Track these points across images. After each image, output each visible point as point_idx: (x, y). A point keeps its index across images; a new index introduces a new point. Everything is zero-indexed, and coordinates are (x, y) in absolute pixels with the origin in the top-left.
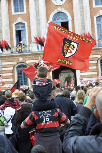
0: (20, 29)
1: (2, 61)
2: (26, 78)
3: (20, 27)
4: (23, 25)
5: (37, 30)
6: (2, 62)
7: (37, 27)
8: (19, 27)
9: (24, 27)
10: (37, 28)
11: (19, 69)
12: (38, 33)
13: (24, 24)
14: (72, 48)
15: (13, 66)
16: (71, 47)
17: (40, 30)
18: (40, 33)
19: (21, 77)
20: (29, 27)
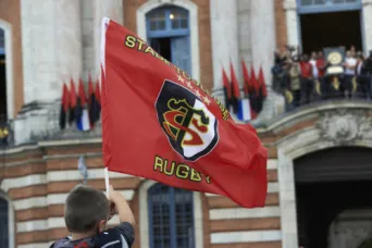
0: (168, 31)
1: (91, 164)
2: (184, 236)
3: (169, 24)
4: (179, 18)
5: (239, 37)
6: (89, 168)
7: (239, 24)
8: (162, 26)
9: (185, 24)
10: (239, 29)
11: (157, 198)
12: (240, 51)
13: (185, 12)
14: (200, 123)
15: (134, 184)
16: (195, 122)
17: (250, 37)
18: (250, 51)
19: (167, 231)
20: (205, 23)
